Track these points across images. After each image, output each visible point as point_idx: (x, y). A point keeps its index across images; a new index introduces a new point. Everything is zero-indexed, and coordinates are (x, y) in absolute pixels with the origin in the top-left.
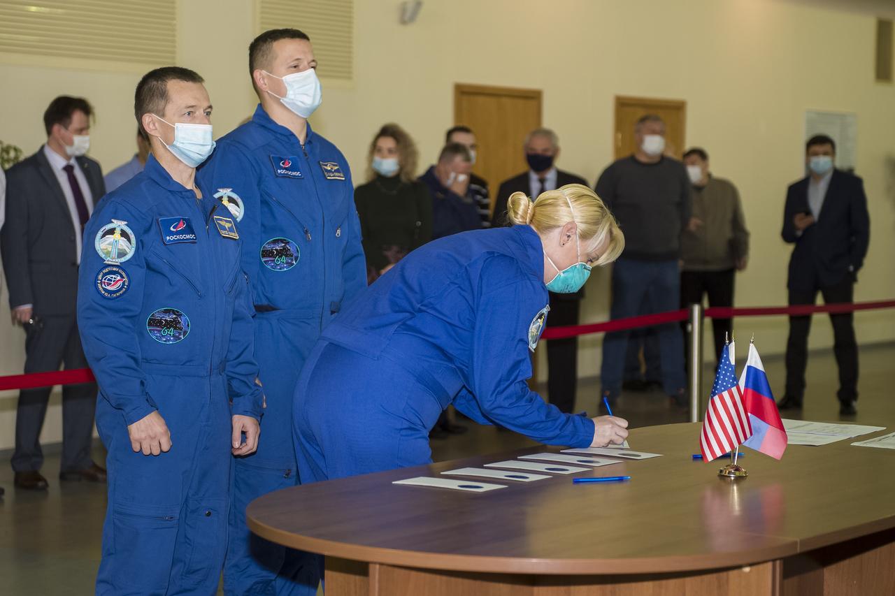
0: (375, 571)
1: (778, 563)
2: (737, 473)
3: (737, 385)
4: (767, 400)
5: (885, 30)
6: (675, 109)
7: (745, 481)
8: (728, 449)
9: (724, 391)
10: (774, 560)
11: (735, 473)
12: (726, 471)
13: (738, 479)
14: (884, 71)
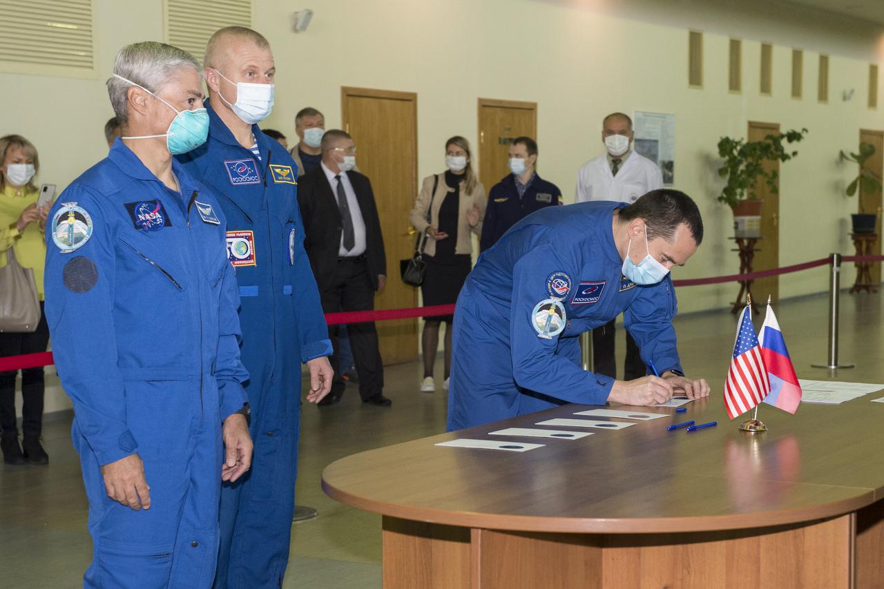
0: (476, 536)
1: (853, 515)
2: (758, 428)
3: (758, 344)
4: (782, 358)
5: (695, 41)
6: (528, 110)
7: (764, 435)
8: (752, 405)
9: (746, 350)
10: (850, 513)
11: (755, 428)
12: (747, 426)
13: (758, 433)
14: (695, 77)
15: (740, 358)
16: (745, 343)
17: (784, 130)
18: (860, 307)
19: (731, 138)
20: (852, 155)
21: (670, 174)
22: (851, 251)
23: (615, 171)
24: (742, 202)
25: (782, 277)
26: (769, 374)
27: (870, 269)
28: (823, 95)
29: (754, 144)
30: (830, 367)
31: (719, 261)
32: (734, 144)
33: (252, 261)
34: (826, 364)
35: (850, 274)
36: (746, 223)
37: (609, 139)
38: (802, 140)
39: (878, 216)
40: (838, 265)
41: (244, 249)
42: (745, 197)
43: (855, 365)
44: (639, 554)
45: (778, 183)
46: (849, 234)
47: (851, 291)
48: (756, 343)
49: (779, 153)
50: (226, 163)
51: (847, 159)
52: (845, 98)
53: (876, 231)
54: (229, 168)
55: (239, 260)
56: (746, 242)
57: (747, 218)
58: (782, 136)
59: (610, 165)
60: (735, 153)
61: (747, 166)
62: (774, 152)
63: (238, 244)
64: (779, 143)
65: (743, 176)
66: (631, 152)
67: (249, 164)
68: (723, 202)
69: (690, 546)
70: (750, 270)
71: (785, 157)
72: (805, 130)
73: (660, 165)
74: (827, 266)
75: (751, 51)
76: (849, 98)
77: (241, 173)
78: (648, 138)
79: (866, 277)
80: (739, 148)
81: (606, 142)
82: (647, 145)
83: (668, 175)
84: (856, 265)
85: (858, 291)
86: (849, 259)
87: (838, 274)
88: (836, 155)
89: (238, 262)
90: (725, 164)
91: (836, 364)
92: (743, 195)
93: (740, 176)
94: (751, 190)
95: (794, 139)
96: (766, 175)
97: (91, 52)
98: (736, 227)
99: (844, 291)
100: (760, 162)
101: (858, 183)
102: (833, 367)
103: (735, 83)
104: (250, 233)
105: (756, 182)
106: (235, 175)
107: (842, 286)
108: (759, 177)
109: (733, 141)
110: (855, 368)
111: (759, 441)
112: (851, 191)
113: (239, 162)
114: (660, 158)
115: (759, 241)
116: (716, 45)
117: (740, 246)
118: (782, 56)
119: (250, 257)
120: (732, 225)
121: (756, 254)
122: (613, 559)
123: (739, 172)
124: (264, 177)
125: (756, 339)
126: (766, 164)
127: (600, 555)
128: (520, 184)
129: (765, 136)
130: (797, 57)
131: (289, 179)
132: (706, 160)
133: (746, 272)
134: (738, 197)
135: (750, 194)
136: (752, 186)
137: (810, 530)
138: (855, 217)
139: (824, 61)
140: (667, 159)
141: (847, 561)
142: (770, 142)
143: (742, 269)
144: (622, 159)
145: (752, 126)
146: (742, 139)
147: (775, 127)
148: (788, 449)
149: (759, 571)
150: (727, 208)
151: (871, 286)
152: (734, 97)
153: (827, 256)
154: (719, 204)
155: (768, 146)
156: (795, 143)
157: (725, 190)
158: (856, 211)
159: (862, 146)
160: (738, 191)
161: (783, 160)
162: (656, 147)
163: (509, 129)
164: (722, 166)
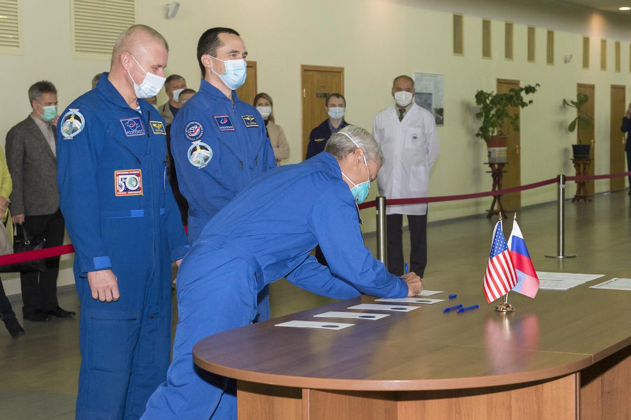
0: (306, 393)
1: (578, 373)
2: (508, 309)
3: (507, 249)
4: (525, 259)
5: (458, 22)
6: (337, 73)
7: (513, 315)
8: (504, 293)
9: (499, 253)
10: (575, 372)
11: (506, 309)
12: (501, 308)
13: (508, 313)
14: (458, 48)
15: (494, 259)
16: (498, 248)
17: (523, 85)
18: (579, 213)
19: (485, 91)
20: (572, 102)
21: (441, 117)
22: (573, 172)
23: (401, 118)
24: (493, 137)
25: (523, 192)
26: (516, 270)
27: (586, 184)
28: (550, 60)
29: (502, 95)
30: (559, 257)
31: (477, 180)
32: (487, 96)
33: (140, 192)
34: (556, 255)
35: (572, 188)
36: (497, 153)
37: (397, 94)
38: (536, 92)
39: (592, 146)
40: (564, 183)
41: (134, 183)
42: (495, 134)
43: (577, 255)
44: (424, 405)
45: (519, 123)
46: (571, 159)
47: (573, 200)
48: (506, 248)
49: (520, 102)
50: (121, 121)
51: (569, 105)
52: (566, 62)
53: (591, 157)
54: (124, 124)
55: (131, 191)
56: (496, 166)
57: (497, 149)
58: (522, 90)
59: (397, 113)
60: (488, 102)
61: (497, 111)
62: (516, 101)
63: (131, 179)
64: (520, 95)
65: (494, 119)
66: (413, 104)
67: (137, 121)
68: (480, 137)
69: (461, 399)
70: (500, 187)
71: (524, 105)
72: (538, 85)
73: (433, 111)
74: (556, 184)
75: (498, 28)
76: (569, 62)
77: (132, 128)
78: (424, 92)
79: (583, 190)
80: (490, 98)
81: (395, 96)
82: (424, 97)
83: (440, 119)
84: (576, 182)
85: (578, 200)
86: (571, 178)
87: (563, 189)
88: (561, 102)
89: (130, 192)
90: (481, 109)
91: (563, 255)
92: (494, 132)
93: (491, 118)
94: (500, 129)
95: (530, 91)
96: (511, 118)
97: (18, 35)
98: (489, 156)
99: (568, 200)
100: (506, 108)
101: (577, 122)
102: (561, 257)
103: (487, 52)
104: (139, 171)
105: (503, 122)
106: (128, 129)
107: (566, 197)
108: (506, 120)
109: (486, 94)
110: (577, 257)
111: (510, 319)
112: (571, 128)
113: (130, 120)
114: (434, 106)
115: (506, 165)
116: (472, 24)
117: (492, 169)
118: (520, 31)
119: (139, 189)
120: (487, 154)
121: (504, 174)
122: (405, 408)
123: (491, 116)
124: (147, 131)
125: (506, 245)
126: (510, 109)
127: (396, 406)
128: (333, 128)
129: (509, 89)
130: (531, 32)
131: (162, 131)
132: (467, 107)
133: (497, 189)
134: (490, 134)
135: (499, 131)
136: (500, 126)
137: (547, 385)
138: (574, 147)
139: (550, 35)
140: (438, 107)
141: (574, 407)
142: (513, 93)
143: (494, 186)
144: (406, 109)
145: (500, 82)
146: (493, 92)
147: (516, 83)
148: (531, 324)
149: (511, 415)
150: (483, 142)
151: (587, 196)
152: (486, 61)
153: (555, 177)
154: (476, 139)
155: (512, 97)
156: (531, 94)
157: (481, 129)
158: (575, 143)
159: (579, 95)
160: (491, 129)
161: (523, 107)
162: (430, 98)
163: (324, 87)
164: (479, 111)
